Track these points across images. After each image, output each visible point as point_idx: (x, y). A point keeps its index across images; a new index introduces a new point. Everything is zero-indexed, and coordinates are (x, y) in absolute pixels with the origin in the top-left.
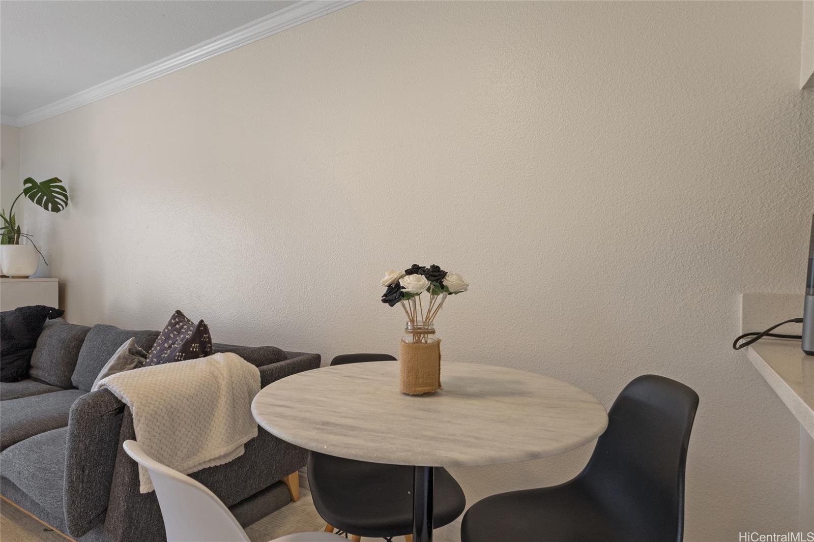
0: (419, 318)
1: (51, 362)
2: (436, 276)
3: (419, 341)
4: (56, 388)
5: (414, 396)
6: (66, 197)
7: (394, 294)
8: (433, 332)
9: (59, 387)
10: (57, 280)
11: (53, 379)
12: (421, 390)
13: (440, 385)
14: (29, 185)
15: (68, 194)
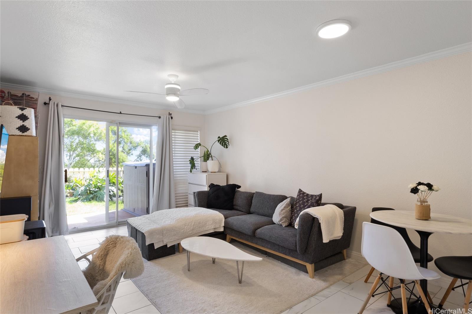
0: (422, 198)
1: (243, 204)
2: (430, 186)
3: (422, 204)
4: (246, 213)
5: (422, 220)
6: (228, 142)
7: (415, 191)
8: (427, 202)
9: (247, 213)
10: (226, 173)
11: (244, 210)
12: (424, 218)
13: (430, 218)
14: (219, 139)
15: (229, 141)
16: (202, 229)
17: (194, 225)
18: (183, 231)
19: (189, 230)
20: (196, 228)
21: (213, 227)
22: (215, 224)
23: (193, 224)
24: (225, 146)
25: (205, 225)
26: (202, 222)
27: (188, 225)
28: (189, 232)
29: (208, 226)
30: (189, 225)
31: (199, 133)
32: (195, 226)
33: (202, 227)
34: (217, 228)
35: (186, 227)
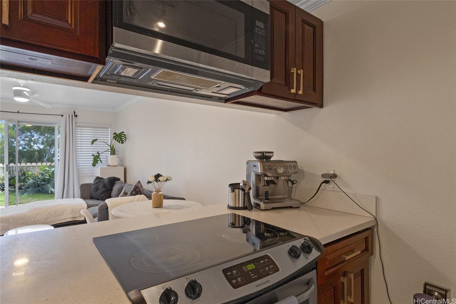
10: (124, 167)
14: (115, 135)
15: (126, 137)
16: (58, 218)
17: (48, 214)
18: (33, 219)
19: (41, 219)
20: (51, 217)
21: (70, 216)
22: (74, 213)
23: (46, 214)
24: (121, 141)
25: (62, 215)
26: (59, 211)
27: (41, 214)
28: (42, 221)
29: (65, 215)
30: (43, 214)
31: (109, 130)
32: (49, 216)
33: (58, 216)
34: (77, 217)
35: (37, 216)
